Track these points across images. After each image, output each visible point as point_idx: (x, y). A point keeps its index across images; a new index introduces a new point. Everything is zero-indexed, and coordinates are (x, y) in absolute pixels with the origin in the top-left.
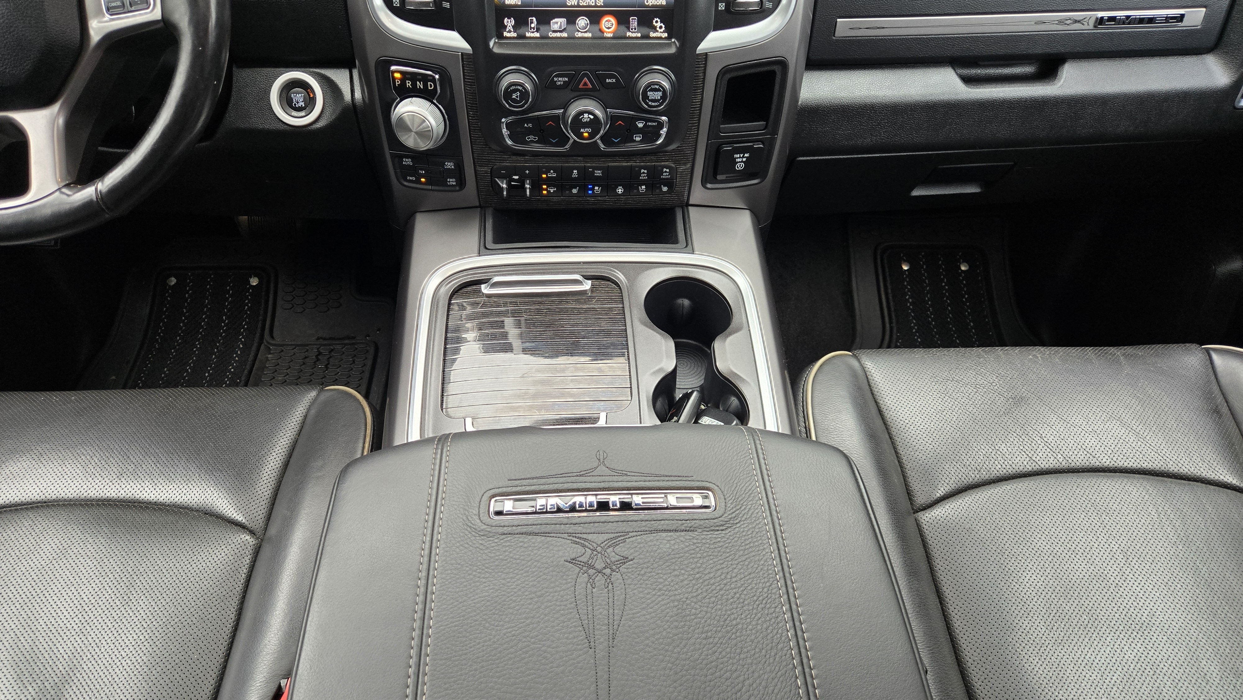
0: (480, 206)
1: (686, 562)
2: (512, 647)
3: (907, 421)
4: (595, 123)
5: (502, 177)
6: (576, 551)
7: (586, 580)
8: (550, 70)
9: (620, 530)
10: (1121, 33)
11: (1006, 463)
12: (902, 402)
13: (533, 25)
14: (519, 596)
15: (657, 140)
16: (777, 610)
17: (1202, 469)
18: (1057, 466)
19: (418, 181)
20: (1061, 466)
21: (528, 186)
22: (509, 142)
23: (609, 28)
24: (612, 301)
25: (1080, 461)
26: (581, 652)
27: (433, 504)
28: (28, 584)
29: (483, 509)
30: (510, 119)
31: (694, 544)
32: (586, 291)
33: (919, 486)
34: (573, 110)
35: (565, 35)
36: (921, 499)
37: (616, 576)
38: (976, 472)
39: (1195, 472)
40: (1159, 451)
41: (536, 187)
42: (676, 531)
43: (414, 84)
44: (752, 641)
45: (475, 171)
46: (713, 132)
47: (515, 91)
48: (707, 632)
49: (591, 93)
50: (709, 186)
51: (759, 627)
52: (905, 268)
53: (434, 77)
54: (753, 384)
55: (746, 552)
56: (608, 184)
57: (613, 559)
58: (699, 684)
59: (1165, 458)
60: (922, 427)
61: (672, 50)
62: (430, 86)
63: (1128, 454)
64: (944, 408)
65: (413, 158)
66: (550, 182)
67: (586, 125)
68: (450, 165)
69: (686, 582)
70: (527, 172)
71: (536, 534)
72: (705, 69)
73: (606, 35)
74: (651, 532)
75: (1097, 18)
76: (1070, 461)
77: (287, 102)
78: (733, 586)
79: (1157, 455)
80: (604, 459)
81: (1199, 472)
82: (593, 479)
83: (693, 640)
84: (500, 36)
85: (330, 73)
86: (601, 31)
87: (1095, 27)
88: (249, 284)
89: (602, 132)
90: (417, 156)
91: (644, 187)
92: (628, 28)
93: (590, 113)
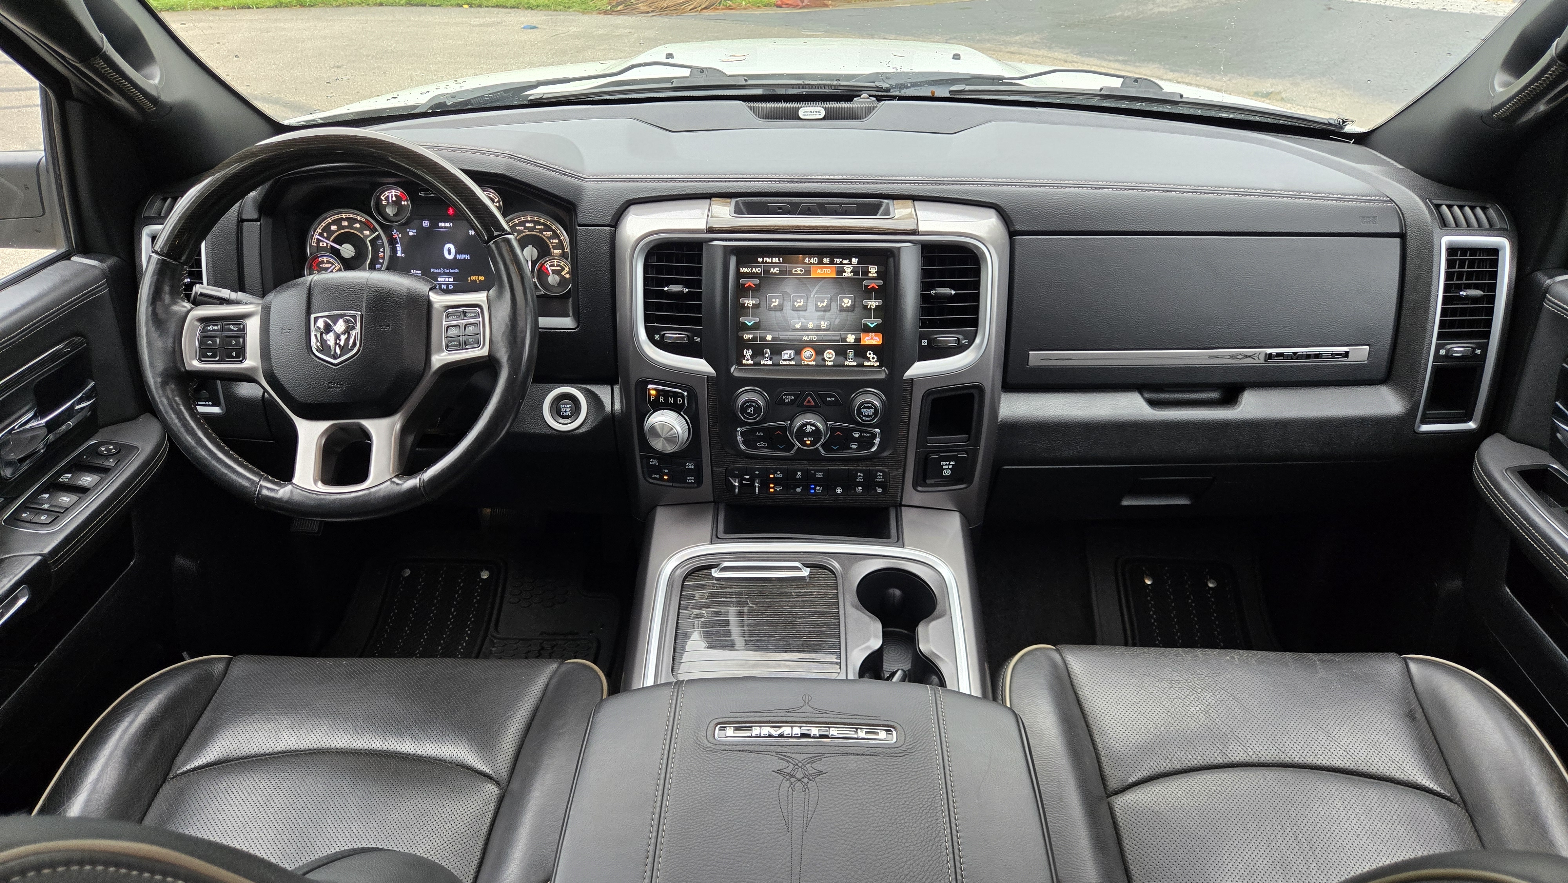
0: (714, 502)
1: (868, 777)
2: (728, 828)
3: (1102, 711)
4: (816, 433)
5: (735, 476)
6: (782, 764)
7: (788, 785)
8: (779, 390)
9: (818, 752)
10: (1291, 366)
11: (1197, 753)
12: (1099, 693)
13: (767, 355)
14: (735, 794)
15: (871, 448)
16: (938, 815)
17: (1391, 769)
18: (1247, 759)
19: (661, 479)
20: (1251, 760)
21: (757, 485)
22: (743, 447)
23: (830, 358)
24: (827, 586)
25: (1270, 755)
26: (780, 835)
27: (670, 727)
28: (306, 816)
29: (710, 733)
30: (744, 429)
31: (876, 765)
32: (805, 577)
33: (1112, 771)
34: (798, 423)
35: (793, 363)
36: (1114, 783)
37: (811, 784)
38: (1168, 761)
39: (1384, 771)
40: (1348, 750)
41: (765, 485)
42: (863, 755)
43: (666, 399)
44: (916, 835)
45: (712, 470)
46: (921, 442)
47: (750, 406)
48: (880, 826)
49: (815, 409)
50: (919, 488)
51: (922, 826)
52: (1148, 582)
53: (683, 394)
54: (951, 665)
55: (918, 773)
56: (828, 484)
57: (810, 772)
58: (871, 861)
59: (1354, 756)
60: (1116, 716)
61: (882, 376)
62: (679, 401)
63: (1317, 751)
64: (1139, 700)
65: (658, 459)
66: (776, 481)
67: (809, 435)
68: (690, 465)
69: (867, 791)
70: (757, 473)
71: (751, 752)
72: (912, 392)
73: (827, 363)
74: (842, 754)
75: (1266, 354)
76: (1260, 755)
77: (556, 411)
78: (904, 796)
79: (1345, 753)
80: (809, 701)
81: (1388, 772)
82: (798, 715)
83: (868, 831)
84: (740, 364)
85: (595, 389)
86: (824, 360)
87: (1265, 361)
88: (480, 577)
89: (822, 440)
90: (663, 457)
91: (860, 488)
92: (846, 359)
93: (812, 425)
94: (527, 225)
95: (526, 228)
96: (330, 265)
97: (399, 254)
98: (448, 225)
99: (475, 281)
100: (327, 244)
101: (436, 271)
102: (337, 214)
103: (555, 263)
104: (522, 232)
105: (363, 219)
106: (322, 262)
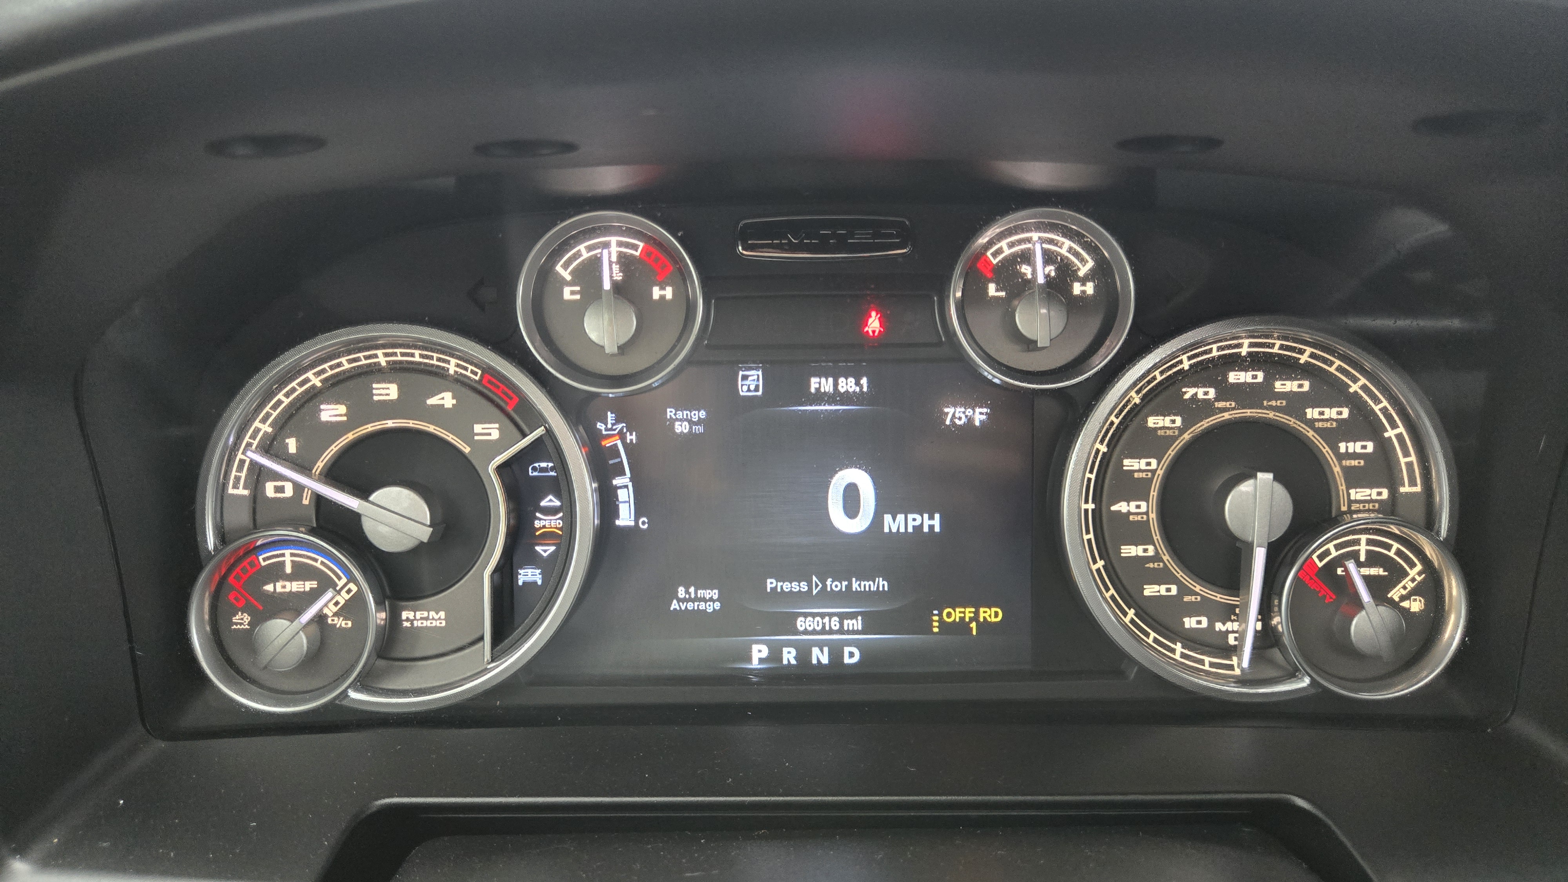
94: (1235, 377)
95: (1227, 391)
96: (309, 585)
97: (625, 517)
98: (847, 385)
99: (962, 626)
100: (299, 488)
101: (787, 586)
102: (351, 348)
103: (1363, 548)
104: (1207, 408)
105: (473, 374)
106: (276, 572)
